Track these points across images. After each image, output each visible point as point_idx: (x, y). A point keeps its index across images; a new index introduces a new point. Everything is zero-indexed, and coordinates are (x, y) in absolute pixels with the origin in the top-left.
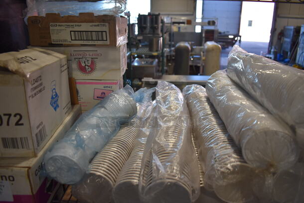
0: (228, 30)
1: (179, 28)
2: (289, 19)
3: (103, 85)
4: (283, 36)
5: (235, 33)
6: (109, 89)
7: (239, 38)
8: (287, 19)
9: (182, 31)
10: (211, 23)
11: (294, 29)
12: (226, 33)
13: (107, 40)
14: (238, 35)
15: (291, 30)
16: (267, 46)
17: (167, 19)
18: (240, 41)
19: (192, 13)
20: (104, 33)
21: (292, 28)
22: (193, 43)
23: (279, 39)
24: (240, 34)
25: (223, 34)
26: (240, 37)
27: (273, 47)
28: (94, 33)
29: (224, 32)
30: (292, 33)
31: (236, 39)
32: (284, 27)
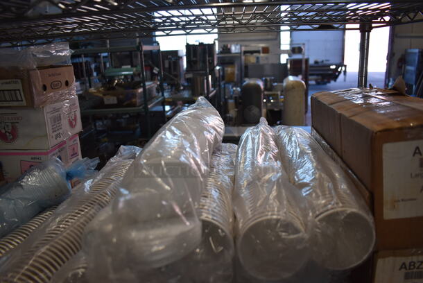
0: (328, 59)
1: (258, 58)
2: (413, 40)
3: (30, 157)
4: (405, 63)
5: (338, 61)
6: (37, 161)
7: (343, 68)
8: (409, 40)
9: (261, 62)
10: (296, 50)
11: (419, 52)
12: (325, 62)
13: (22, 100)
14: (342, 64)
15: (415, 53)
16: (383, 77)
17: (236, 48)
18: (345, 72)
19: (274, 37)
20: (18, 92)
21: (417, 51)
22: (273, 78)
23: (400, 68)
24: (345, 63)
25: (320, 64)
26: (345, 66)
27: (391, 79)
28: (6, 92)
29: (322, 61)
30: (417, 59)
31: (339, 70)
32: (406, 51)
